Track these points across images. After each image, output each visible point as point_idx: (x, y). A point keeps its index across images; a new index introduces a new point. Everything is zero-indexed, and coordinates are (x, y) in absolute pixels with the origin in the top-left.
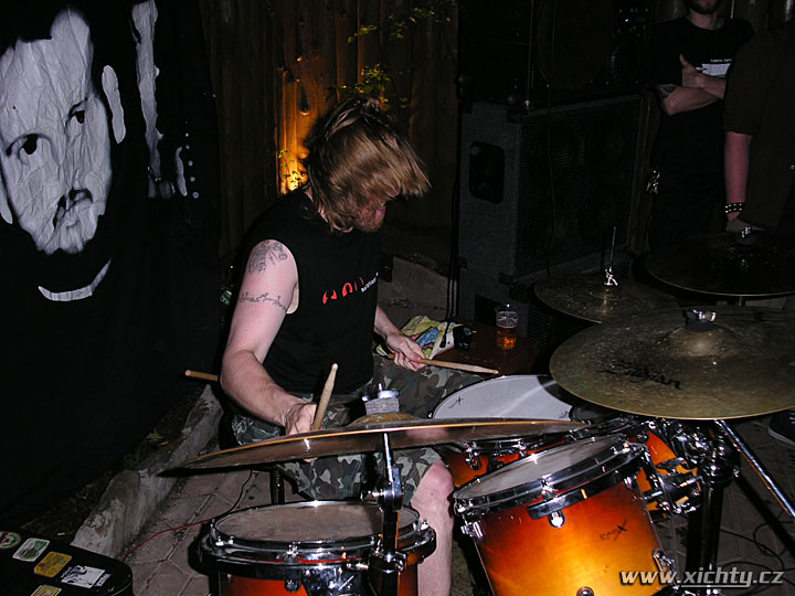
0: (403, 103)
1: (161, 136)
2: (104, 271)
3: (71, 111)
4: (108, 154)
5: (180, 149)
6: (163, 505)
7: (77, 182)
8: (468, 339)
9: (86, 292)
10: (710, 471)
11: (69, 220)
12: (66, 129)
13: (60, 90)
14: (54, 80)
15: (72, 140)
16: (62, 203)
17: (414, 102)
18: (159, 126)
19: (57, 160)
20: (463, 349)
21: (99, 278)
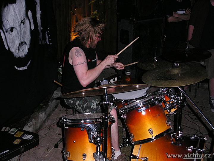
0: (103, 20)
1: (42, 29)
2: (29, 63)
3: (21, 22)
4: (30, 33)
5: (47, 32)
6: (45, 122)
7: (23, 40)
8: (121, 79)
9: (25, 68)
10: (179, 102)
11: (21, 50)
12: (20, 26)
13: (19, 16)
14: (17, 14)
15: (22, 29)
16: (20, 45)
17: (105, 20)
18: (42, 26)
19: (18, 34)
20: (119, 81)
21: (28, 64)
